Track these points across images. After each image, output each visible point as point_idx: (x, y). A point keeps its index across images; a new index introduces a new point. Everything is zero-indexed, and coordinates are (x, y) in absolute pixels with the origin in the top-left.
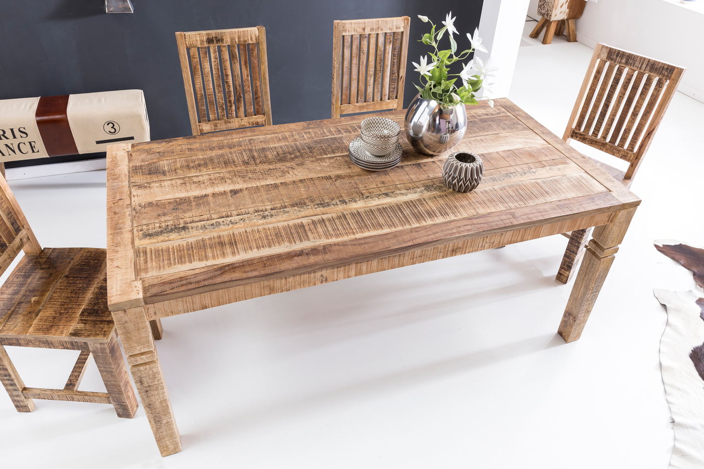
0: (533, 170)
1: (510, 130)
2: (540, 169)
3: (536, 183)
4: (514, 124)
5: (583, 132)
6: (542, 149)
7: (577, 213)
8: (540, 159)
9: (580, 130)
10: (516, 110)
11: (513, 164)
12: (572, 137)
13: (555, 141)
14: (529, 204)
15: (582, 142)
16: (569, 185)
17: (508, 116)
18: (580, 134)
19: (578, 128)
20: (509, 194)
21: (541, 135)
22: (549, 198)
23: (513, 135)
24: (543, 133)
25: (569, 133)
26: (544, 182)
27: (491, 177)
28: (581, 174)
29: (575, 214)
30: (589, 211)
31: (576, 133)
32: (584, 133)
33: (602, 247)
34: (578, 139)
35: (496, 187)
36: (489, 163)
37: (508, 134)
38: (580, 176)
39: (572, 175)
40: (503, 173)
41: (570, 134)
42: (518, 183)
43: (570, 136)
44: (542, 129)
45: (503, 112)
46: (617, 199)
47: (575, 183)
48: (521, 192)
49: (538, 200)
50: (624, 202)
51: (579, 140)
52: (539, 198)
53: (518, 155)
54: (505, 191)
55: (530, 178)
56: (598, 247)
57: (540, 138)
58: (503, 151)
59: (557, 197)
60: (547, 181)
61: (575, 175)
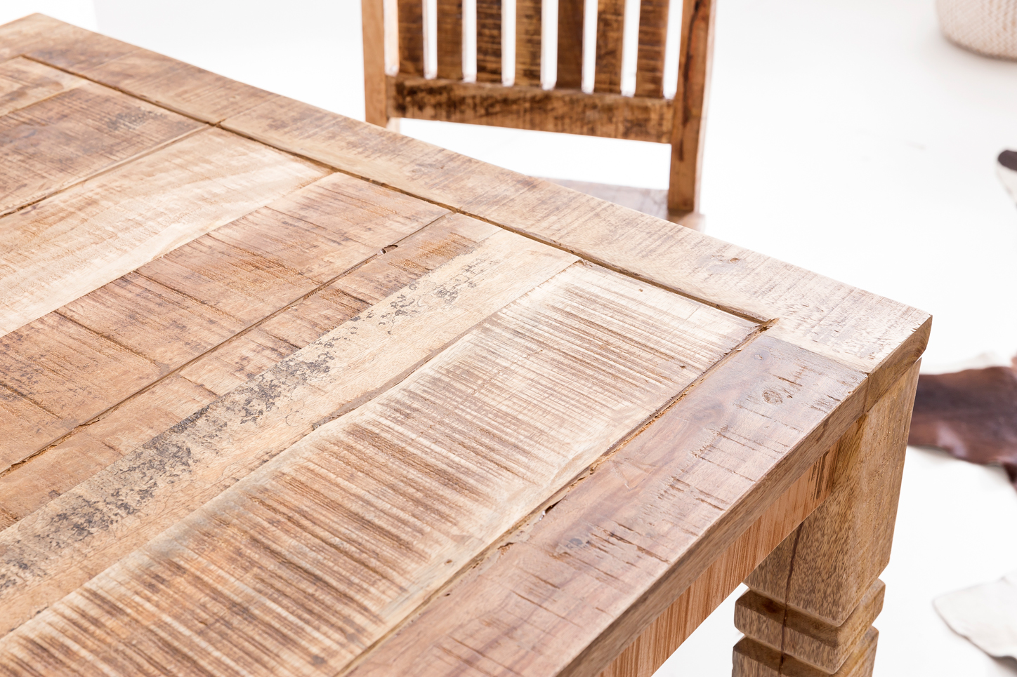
0: (308, 353)
1: (102, 164)
2: (341, 331)
3: (359, 432)
4: (114, 125)
5: (439, 77)
6: (306, 207)
7: (690, 553)
8: (320, 270)
9: (421, 72)
10: (107, 55)
11: (173, 355)
12: (402, 110)
13: (353, 145)
14: (376, 619)
15: (449, 118)
16: (547, 370)
17: (72, 93)
18: (432, 91)
19: (410, 66)
20: (217, 595)
21: (274, 137)
22: (483, 513)
23: (126, 183)
24: (278, 125)
25: (385, 100)
26: (403, 412)
27: (55, 506)
28: (565, 279)
29: (681, 562)
30: (743, 502)
31: (413, 92)
32: (443, 82)
33: (818, 625)
34: (429, 111)
35: (110, 580)
36: (21, 404)
37: (93, 184)
38: (572, 292)
39: (525, 302)
40: (128, 443)
41: (391, 102)
42: (249, 480)
43: (391, 111)
44: (263, 107)
45: (39, 83)
46: (831, 363)
47: (568, 344)
48: (287, 543)
49: (422, 556)
50: (872, 365)
51: (434, 118)
52: (418, 545)
53: (187, 286)
54: (180, 581)
55: (311, 415)
56: (794, 626)
57: (271, 155)
58: (92, 295)
59: (518, 483)
60: (413, 395)
61: (538, 295)
